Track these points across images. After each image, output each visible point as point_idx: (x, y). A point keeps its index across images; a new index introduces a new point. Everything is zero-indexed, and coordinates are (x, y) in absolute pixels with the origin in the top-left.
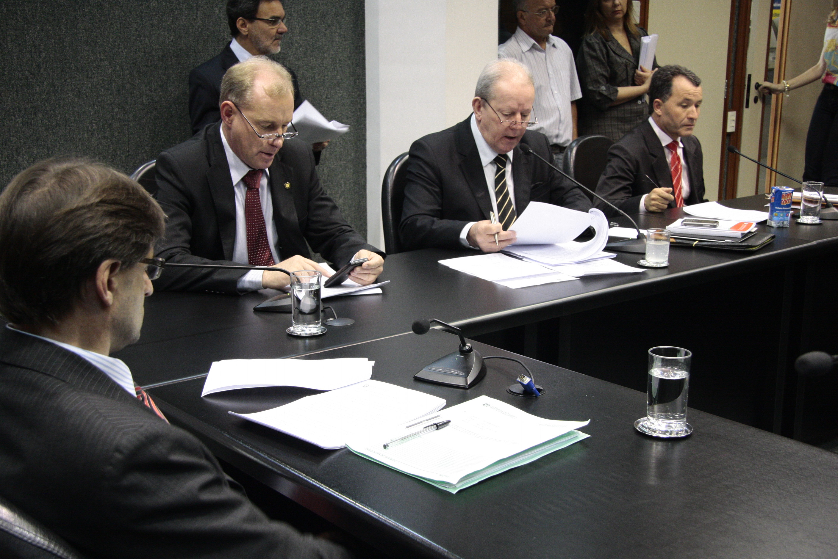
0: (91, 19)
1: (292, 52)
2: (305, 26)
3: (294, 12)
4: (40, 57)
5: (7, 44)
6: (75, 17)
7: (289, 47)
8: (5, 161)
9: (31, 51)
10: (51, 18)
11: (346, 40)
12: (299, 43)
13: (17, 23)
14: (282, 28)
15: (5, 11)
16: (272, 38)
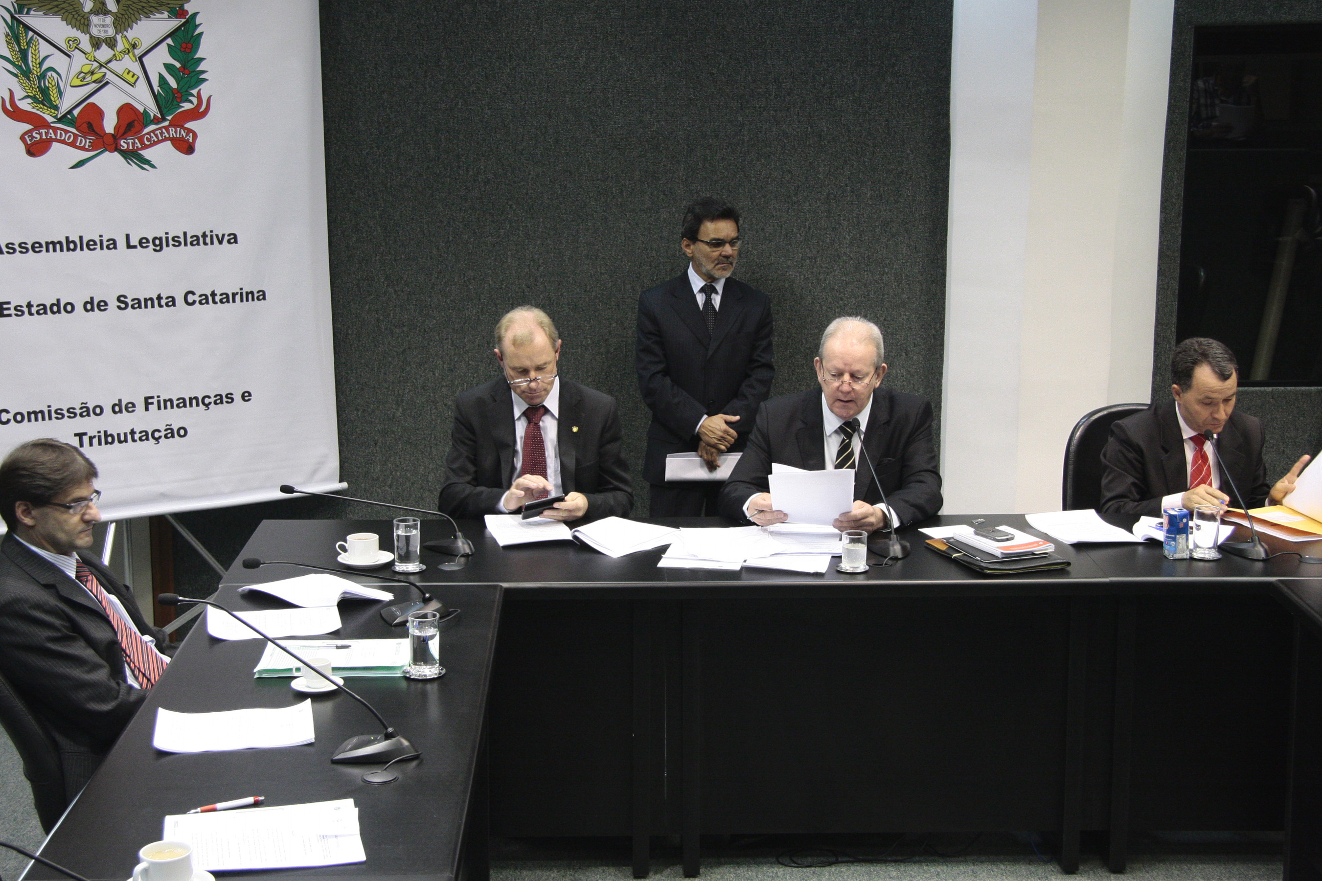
0: (593, 233)
1: (839, 266)
2: (858, 235)
3: (844, 220)
4: (538, 271)
5: (506, 259)
6: (577, 231)
7: (834, 261)
8: (496, 371)
9: (529, 266)
10: (552, 233)
11: (917, 252)
12: (849, 256)
13: (518, 238)
14: (726, 251)
15: (508, 227)
16: (713, 262)
